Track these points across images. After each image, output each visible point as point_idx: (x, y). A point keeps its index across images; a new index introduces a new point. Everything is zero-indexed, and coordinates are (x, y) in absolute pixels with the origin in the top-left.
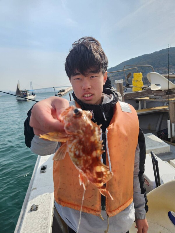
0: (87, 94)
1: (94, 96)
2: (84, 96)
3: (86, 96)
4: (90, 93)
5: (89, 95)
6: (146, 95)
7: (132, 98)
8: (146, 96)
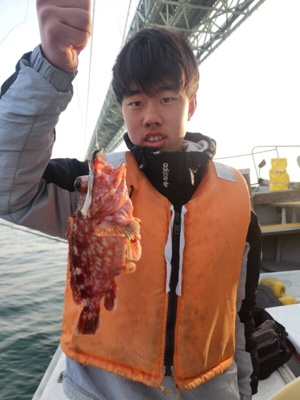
0: (154, 135)
1: (166, 140)
2: (148, 140)
3: (151, 139)
4: (159, 135)
5: (156, 138)
6: (295, 197)
7: (269, 202)
8: (295, 199)
